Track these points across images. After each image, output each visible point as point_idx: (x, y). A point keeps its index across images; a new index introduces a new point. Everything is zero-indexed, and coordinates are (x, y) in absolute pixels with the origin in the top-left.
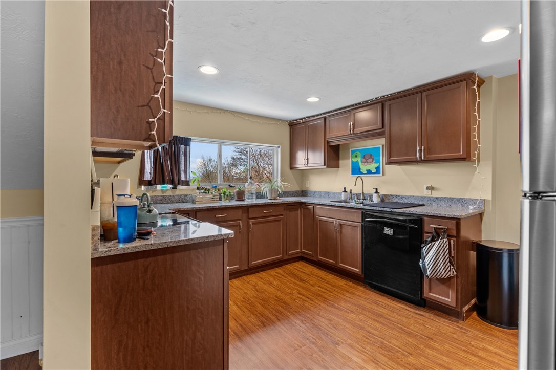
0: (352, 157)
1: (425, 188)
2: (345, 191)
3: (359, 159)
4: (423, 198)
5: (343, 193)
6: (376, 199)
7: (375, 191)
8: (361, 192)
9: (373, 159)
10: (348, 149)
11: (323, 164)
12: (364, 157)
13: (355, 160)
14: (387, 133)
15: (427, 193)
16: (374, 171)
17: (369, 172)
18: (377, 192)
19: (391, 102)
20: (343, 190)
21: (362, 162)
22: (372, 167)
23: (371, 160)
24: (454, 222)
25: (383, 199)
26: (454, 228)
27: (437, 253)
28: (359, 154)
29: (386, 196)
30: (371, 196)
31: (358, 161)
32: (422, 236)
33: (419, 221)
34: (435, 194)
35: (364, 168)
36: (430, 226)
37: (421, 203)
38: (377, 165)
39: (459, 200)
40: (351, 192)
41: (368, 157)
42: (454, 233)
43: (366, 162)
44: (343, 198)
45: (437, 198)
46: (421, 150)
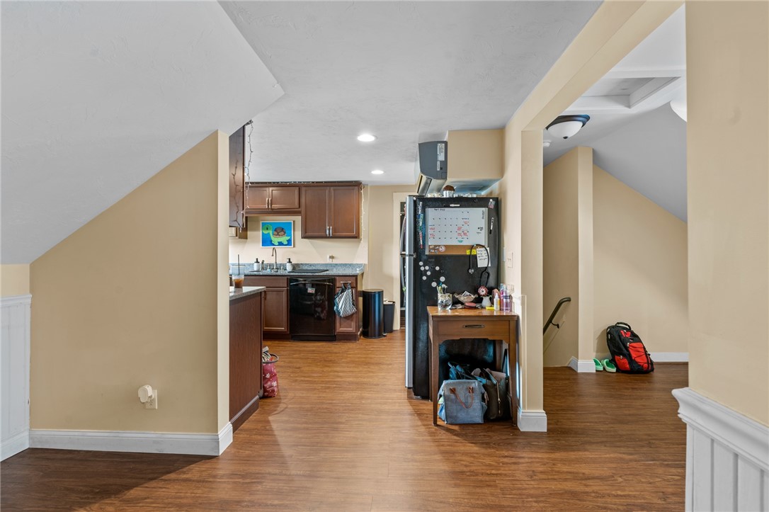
0: (263, 229)
1: (328, 257)
2: (257, 262)
3: (271, 232)
4: (326, 265)
5: (256, 264)
6: (289, 268)
7: (288, 260)
8: (274, 262)
9: (285, 233)
10: (258, 221)
11: (235, 235)
12: (276, 230)
13: (266, 232)
14: (303, 212)
15: (329, 261)
16: (286, 243)
17: (281, 244)
18: (290, 262)
19: (307, 188)
20: (255, 261)
21: (273, 234)
22: (284, 239)
23: (282, 233)
24: (354, 278)
25: (295, 267)
26: (355, 282)
27: (346, 299)
28: (270, 227)
29: (298, 265)
30: (284, 266)
31: (269, 233)
32: (335, 290)
33: (332, 279)
34: (335, 261)
35: (275, 240)
36: (340, 283)
37: (325, 269)
38: (288, 238)
39: (350, 265)
40: (263, 263)
41: (280, 230)
42: (355, 286)
43: (278, 234)
44: (255, 269)
45: (336, 264)
46: (329, 229)
